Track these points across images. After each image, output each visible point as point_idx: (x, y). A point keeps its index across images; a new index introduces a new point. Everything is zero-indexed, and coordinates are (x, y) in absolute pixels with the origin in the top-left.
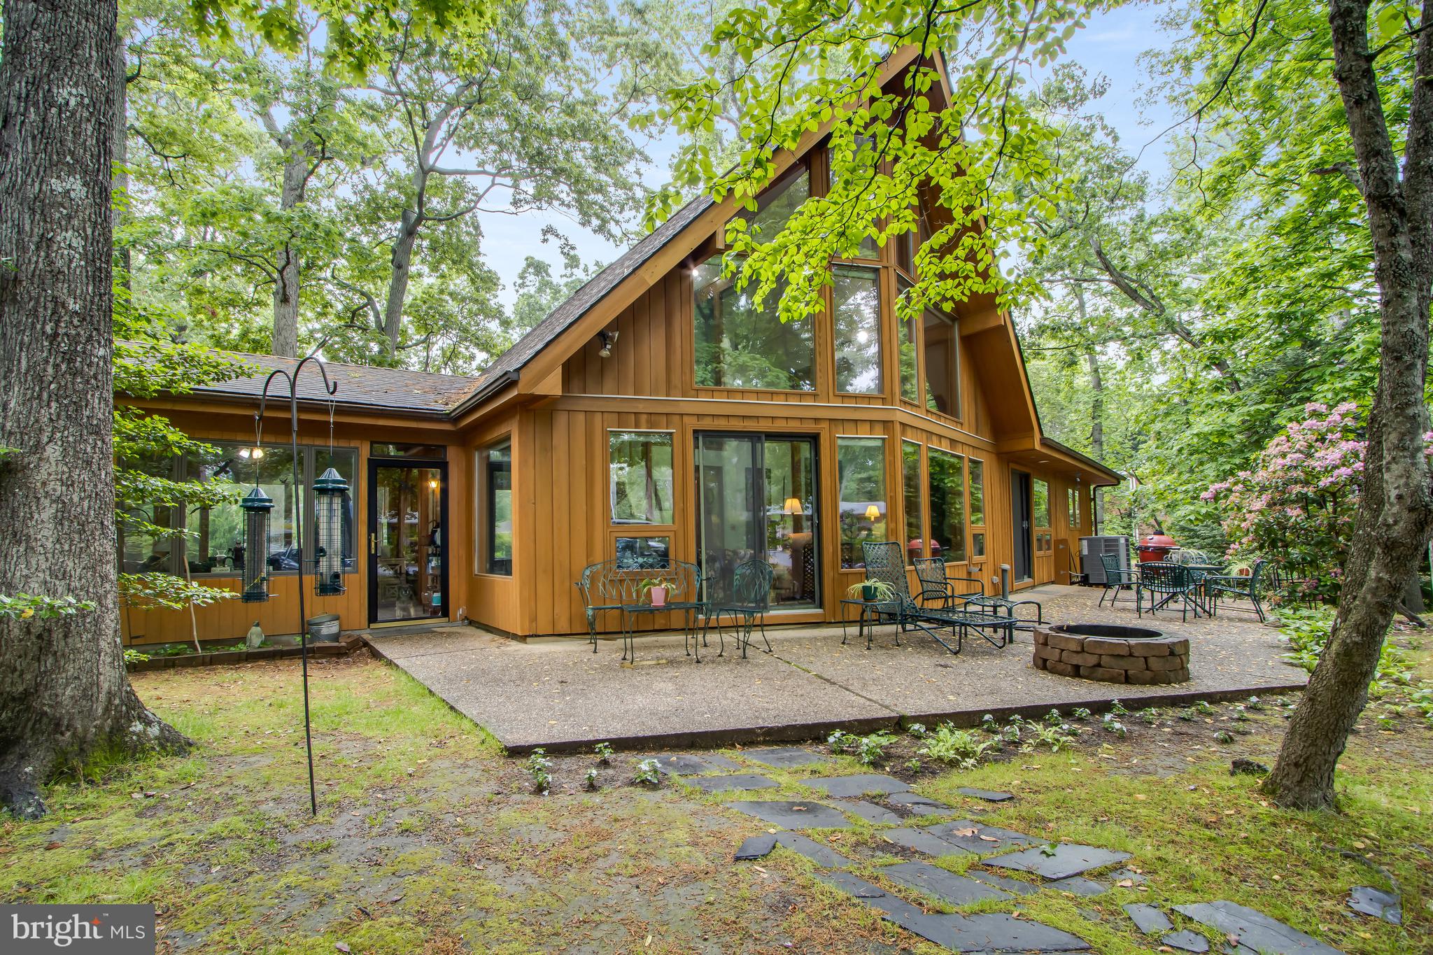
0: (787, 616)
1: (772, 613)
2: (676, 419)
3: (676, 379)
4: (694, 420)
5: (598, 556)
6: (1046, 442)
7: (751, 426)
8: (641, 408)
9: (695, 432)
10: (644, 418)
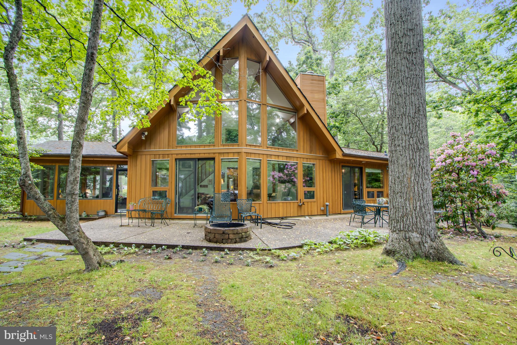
0: (202, 216)
1: (198, 215)
2: (170, 156)
3: (171, 144)
4: (175, 156)
5: (147, 196)
6: (345, 155)
7: (193, 156)
8: (160, 153)
9: (176, 159)
10: (161, 156)
